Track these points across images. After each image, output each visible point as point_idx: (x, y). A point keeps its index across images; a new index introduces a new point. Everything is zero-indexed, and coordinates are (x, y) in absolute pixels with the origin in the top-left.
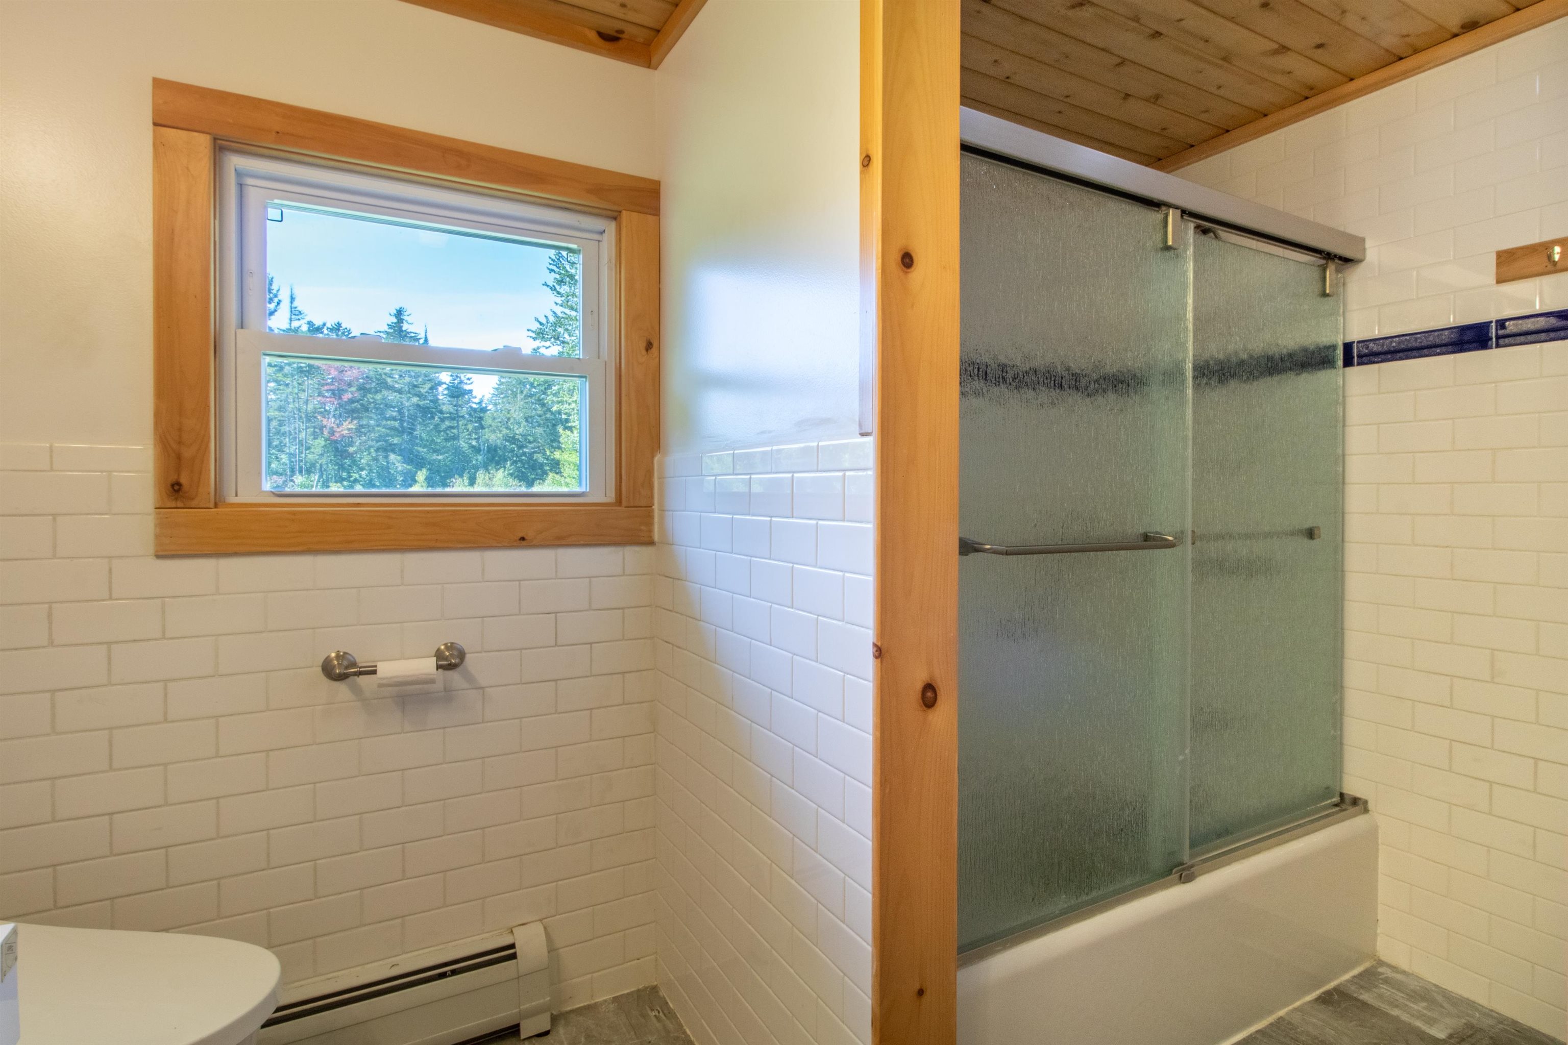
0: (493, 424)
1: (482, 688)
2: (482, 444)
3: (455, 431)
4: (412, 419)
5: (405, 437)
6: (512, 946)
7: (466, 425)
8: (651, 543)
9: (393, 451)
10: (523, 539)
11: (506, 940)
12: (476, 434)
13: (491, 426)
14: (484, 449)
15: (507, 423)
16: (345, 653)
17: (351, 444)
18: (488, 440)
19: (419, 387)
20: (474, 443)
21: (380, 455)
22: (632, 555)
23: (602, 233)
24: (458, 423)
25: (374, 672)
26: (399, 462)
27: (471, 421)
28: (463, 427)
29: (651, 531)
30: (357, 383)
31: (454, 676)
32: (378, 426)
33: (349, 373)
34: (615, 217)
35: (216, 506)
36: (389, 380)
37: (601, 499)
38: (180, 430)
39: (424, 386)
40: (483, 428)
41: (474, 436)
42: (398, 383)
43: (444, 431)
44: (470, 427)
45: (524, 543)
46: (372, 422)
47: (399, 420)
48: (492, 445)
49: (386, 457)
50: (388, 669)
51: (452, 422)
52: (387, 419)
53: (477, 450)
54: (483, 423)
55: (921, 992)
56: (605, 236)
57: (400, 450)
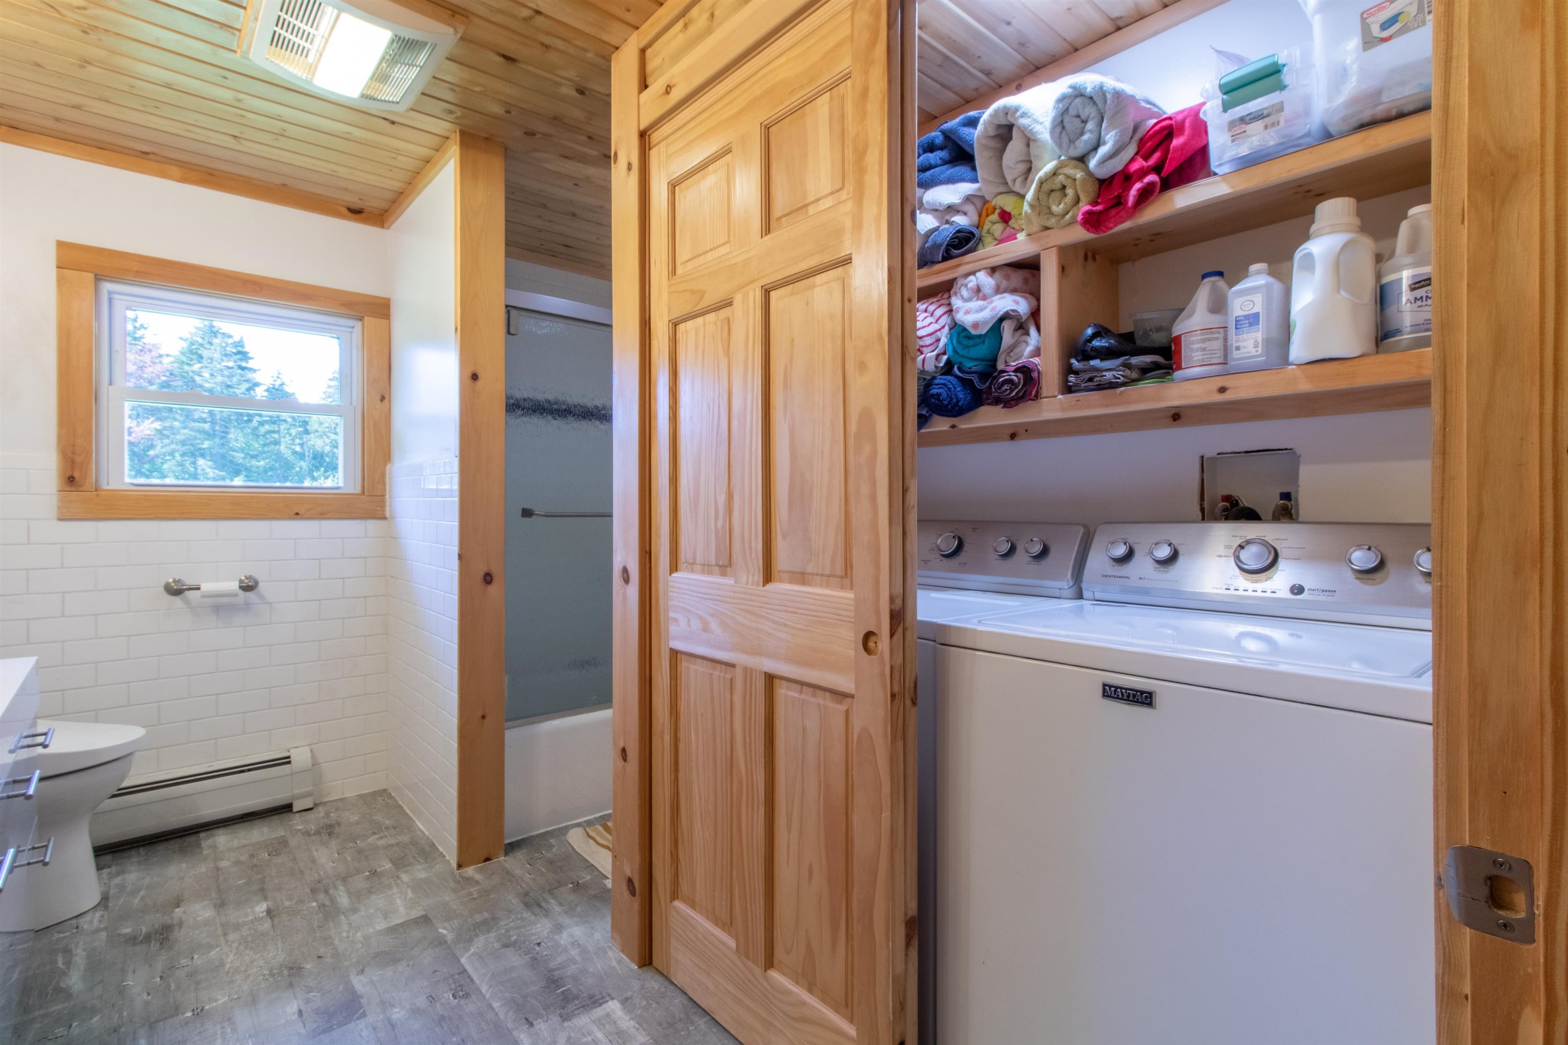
0: (320, 429)
1: (270, 603)
2: (307, 450)
3: (276, 436)
4: (225, 422)
5: (217, 440)
6: (289, 757)
7: (288, 429)
8: (384, 518)
9: (203, 456)
10: (297, 514)
11: (286, 754)
12: (301, 439)
13: (317, 431)
14: (309, 456)
15: (335, 428)
16: (179, 580)
17: (152, 447)
18: (314, 446)
19: (233, 388)
20: (298, 449)
21: (186, 460)
22: (372, 525)
23: (353, 327)
24: (279, 427)
25: (199, 589)
26: (209, 467)
27: (294, 425)
28: (286, 431)
29: (384, 511)
30: (158, 381)
31: (250, 595)
32: (184, 428)
33: (150, 369)
34: (361, 319)
35: (96, 490)
36: (197, 378)
37: (351, 491)
38: (73, 446)
39: (240, 387)
40: (307, 432)
41: (298, 441)
42: (209, 382)
43: (264, 436)
44: (293, 432)
45: (298, 516)
46: (177, 424)
47: (209, 422)
48: (318, 451)
49: (194, 463)
50: (206, 587)
51: (272, 426)
52: (194, 421)
53: (302, 456)
54: (308, 427)
55: (483, 717)
56: (355, 329)
57: (211, 454)
